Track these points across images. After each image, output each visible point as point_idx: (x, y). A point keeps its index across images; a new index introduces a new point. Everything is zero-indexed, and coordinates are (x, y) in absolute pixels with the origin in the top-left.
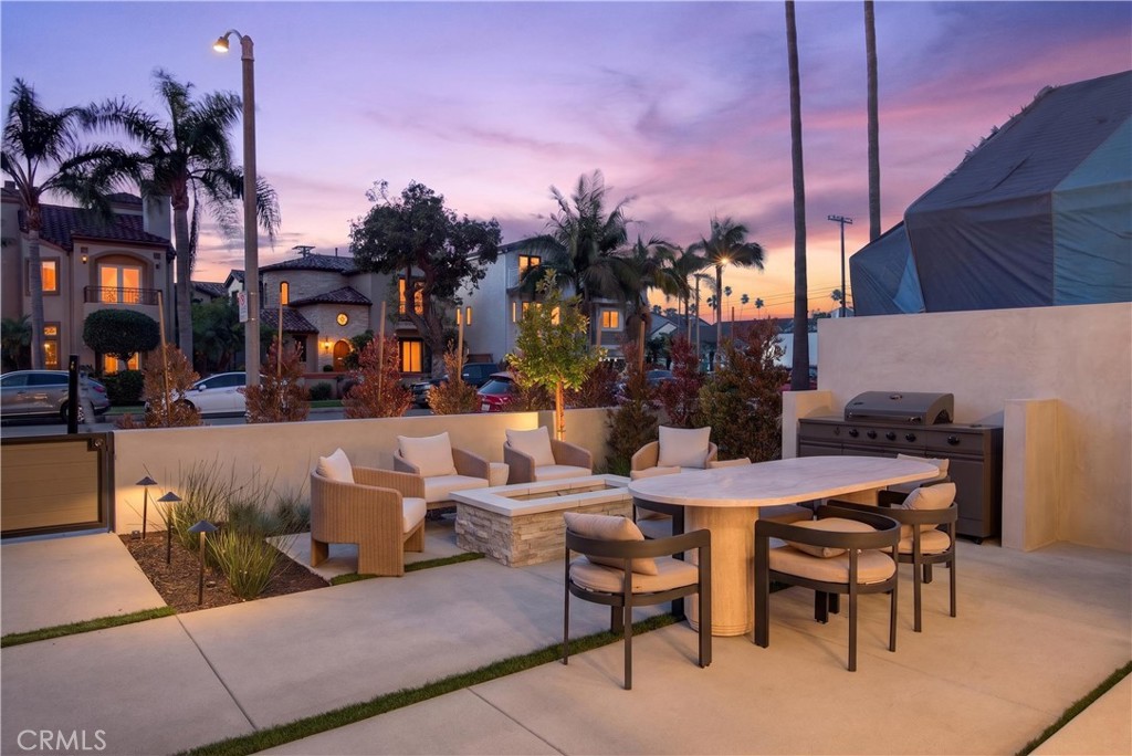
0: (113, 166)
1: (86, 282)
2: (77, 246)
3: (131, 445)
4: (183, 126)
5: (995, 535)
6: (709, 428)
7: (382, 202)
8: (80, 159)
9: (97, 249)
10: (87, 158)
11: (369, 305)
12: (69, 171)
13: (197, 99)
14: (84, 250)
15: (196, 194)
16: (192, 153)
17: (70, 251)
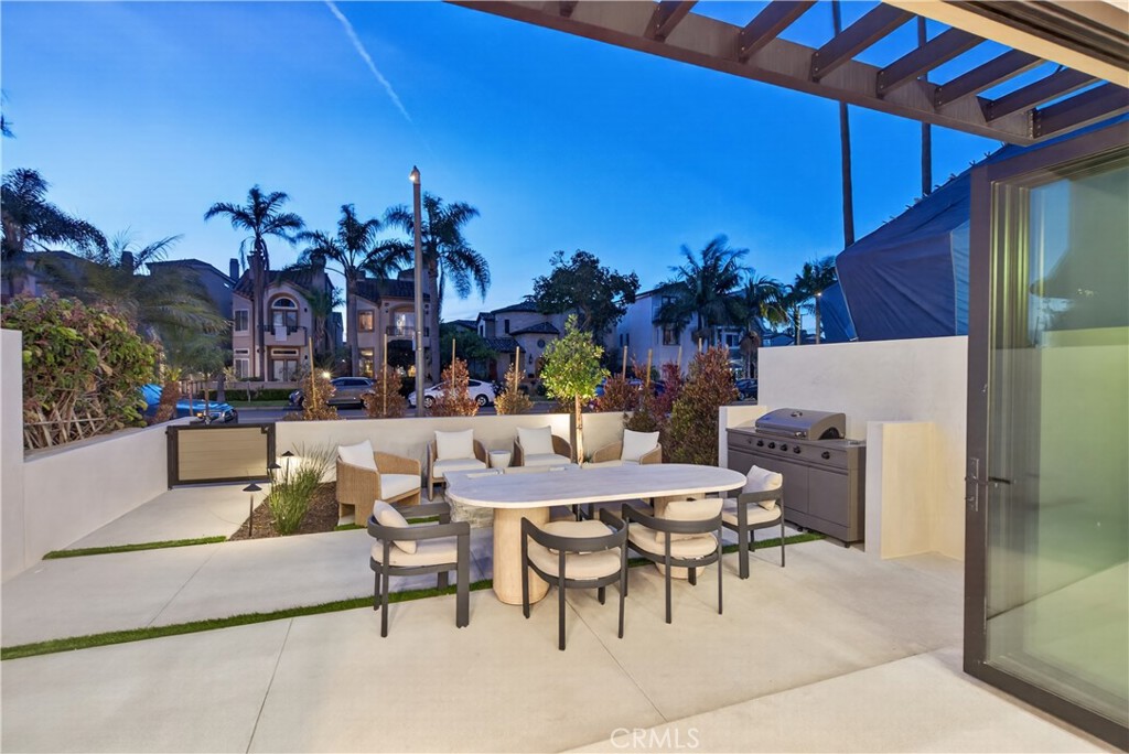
0: (395, 254)
1: (388, 324)
2: (383, 302)
4: (436, 224)
5: (859, 541)
6: (658, 433)
7: (560, 265)
8: (376, 251)
9: (393, 304)
10: (381, 249)
11: (558, 333)
14: (386, 305)
15: (443, 268)
16: (441, 242)
17: (379, 305)
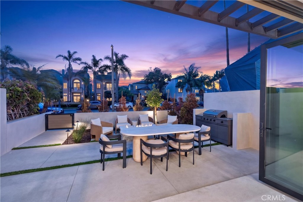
0: (106, 68)
2: (103, 81)
3: (77, 115)
4: (117, 60)
5: (231, 145)
6: (177, 116)
7: (150, 71)
9: (106, 81)
10: (103, 67)
11: (150, 89)
12: (100, 69)
13: (120, 55)
15: (119, 71)
16: (119, 65)
